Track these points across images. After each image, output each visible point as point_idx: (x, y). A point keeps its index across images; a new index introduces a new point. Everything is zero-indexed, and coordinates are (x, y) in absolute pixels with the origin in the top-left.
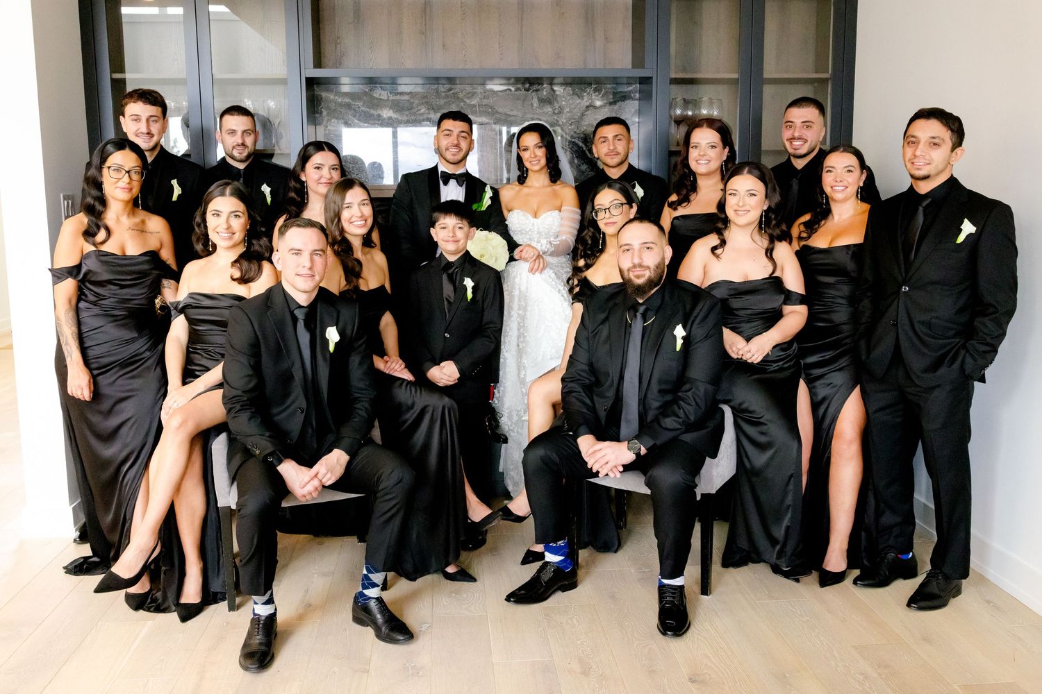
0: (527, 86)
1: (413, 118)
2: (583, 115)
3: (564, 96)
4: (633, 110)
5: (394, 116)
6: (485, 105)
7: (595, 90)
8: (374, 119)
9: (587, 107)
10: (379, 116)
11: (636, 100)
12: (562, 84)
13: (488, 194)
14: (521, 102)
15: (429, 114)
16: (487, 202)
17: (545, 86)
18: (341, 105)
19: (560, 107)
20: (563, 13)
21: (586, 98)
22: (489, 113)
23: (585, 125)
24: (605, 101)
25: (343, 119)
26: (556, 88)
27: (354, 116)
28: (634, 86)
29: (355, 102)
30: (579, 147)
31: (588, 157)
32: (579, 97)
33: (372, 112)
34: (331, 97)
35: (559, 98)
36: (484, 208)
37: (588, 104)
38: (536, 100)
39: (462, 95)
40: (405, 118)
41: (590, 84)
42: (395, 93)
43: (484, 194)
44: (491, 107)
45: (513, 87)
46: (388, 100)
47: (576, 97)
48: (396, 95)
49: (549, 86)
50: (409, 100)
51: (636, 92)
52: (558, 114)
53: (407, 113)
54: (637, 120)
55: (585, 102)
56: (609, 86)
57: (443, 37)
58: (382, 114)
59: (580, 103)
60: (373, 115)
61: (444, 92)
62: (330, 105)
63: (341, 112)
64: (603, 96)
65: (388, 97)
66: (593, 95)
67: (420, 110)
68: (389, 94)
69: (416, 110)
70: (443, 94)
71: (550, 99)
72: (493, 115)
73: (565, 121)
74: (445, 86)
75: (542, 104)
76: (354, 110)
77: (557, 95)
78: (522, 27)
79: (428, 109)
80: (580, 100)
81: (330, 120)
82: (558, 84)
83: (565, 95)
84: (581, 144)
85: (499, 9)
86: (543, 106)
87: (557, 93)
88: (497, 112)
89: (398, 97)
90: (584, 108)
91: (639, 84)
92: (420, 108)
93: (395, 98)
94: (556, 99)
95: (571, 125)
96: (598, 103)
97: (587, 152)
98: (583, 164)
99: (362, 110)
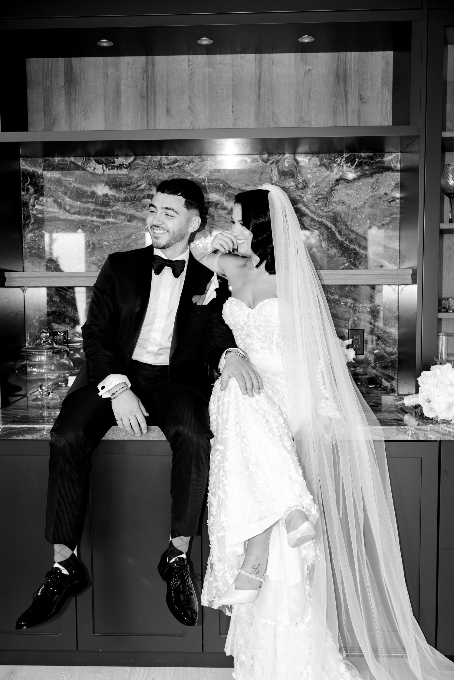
0: (265, 156)
1: (132, 195)
2: (332, 190)
3: (309, 167)
4: (393, 184)
5: (111, 192)
6: (215, 180)
7: (348, 160)
8: (88, 197)
9: (337, 180)
10: (93, 193)
11: (398, 171)
12: (306, 153)
13: (214, 284)
14: (258, 175)
15: (150, 189)
16: (211, 294)
17: (287, 156)
18: (50, 181)
19: (304, 181)
20: (309, 69)
21: (335, 170)
22: (220, 188)
23: (335, 202)
24: (359, 173)
25: (52, 196)
26: (299, 158)
27: (65, 194)
28: (394, 155)
29: (66, 177)
30: (327, 228)
31: (337, 240)
32: (328, 169)
33: (86, 188)
34: (39, 173)
35: (303, 171)
36: (206, 302)
37: (338, 177)
38: (276, 172)
39: (189, 168)
40: (123, 195)
41: (341, 153)
42: (112, 166)
43: (209, 284)
44: (223, 182)
45: (248, 157)
46: (103, 174)
47: (324, 169)
48: (112, 169)
49: (292, 156)
50: (126, 175)
51: (397, 162)
52: (302, 189)
53: (125, 189)
54: (398, 195)
55: (335, 174)
56: (363, 155)
57: (167, 101)
58: (96, 191)
59: (328, 176)
60: (86, 192)
61: (168, 164)
62: (37, 181)
63: (50, 189)
64: (357, 166)
65: (104, 170)
66: (345, 166)
67: (141, 185)
68: (105, 167)
69: (135, 185)
70: (167, 167)
71: (292, 171)
72: (224, 191)
73: (310, 197)
74: (170, 157)
75: (283, 178)
76: (66, 187)
77: (301, 166)
78: (259, 87)
79: (150, 184)
80: (328, 172)
81: (38, 198)
82: (301, 154)
83: (311, 166)
84: (329, 224)
85: (234, 66)
86: (285, 179)
87: (301, 164)
88: (229, 187)
89: (115, 172)
90: (333, 182)
91: (401, 152)
92: (139, 183)
93: (112, 172)
94: (300, 171)
95: (317, 201)
96: (351, 176)
97: (337, 234)
98: (332, 248)
99: (74, 187)
